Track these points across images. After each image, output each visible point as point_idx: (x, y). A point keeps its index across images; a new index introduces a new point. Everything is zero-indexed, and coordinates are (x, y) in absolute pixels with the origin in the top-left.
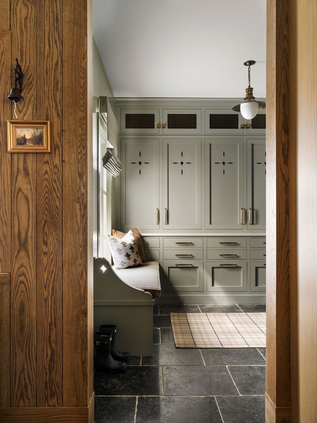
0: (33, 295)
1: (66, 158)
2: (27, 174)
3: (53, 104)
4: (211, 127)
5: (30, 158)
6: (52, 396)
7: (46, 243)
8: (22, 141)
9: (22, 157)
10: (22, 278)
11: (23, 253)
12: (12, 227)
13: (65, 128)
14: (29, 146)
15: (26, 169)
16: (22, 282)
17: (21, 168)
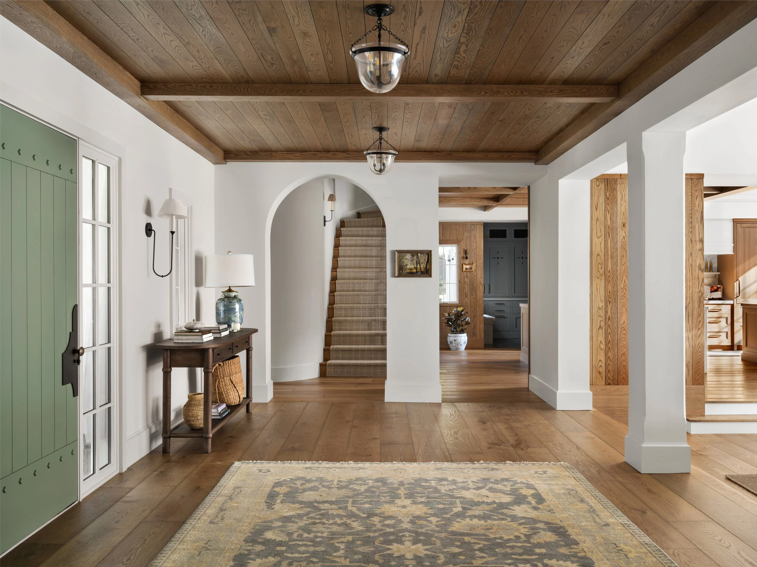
0: (469, 309)
1: (478, 273)
2: (467, 277)
3: (474, 259)
4: (515, 237)
5: (468, 273)
6: (474, 336)
7: (472, 296)
8: (466, 269)
9: (466, 273)
10: (466, 305)
11: (466, 298)
12: (464, 291)
13: (477, 265)
14: (468, 270)
15: (467, 276)
16: (466, 306)
17: (466, 276)
